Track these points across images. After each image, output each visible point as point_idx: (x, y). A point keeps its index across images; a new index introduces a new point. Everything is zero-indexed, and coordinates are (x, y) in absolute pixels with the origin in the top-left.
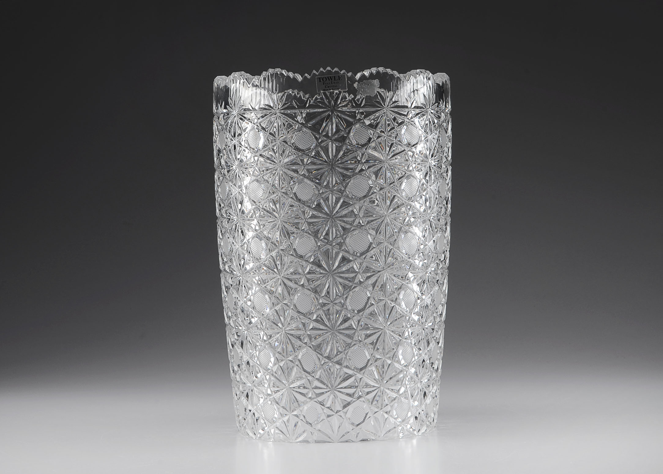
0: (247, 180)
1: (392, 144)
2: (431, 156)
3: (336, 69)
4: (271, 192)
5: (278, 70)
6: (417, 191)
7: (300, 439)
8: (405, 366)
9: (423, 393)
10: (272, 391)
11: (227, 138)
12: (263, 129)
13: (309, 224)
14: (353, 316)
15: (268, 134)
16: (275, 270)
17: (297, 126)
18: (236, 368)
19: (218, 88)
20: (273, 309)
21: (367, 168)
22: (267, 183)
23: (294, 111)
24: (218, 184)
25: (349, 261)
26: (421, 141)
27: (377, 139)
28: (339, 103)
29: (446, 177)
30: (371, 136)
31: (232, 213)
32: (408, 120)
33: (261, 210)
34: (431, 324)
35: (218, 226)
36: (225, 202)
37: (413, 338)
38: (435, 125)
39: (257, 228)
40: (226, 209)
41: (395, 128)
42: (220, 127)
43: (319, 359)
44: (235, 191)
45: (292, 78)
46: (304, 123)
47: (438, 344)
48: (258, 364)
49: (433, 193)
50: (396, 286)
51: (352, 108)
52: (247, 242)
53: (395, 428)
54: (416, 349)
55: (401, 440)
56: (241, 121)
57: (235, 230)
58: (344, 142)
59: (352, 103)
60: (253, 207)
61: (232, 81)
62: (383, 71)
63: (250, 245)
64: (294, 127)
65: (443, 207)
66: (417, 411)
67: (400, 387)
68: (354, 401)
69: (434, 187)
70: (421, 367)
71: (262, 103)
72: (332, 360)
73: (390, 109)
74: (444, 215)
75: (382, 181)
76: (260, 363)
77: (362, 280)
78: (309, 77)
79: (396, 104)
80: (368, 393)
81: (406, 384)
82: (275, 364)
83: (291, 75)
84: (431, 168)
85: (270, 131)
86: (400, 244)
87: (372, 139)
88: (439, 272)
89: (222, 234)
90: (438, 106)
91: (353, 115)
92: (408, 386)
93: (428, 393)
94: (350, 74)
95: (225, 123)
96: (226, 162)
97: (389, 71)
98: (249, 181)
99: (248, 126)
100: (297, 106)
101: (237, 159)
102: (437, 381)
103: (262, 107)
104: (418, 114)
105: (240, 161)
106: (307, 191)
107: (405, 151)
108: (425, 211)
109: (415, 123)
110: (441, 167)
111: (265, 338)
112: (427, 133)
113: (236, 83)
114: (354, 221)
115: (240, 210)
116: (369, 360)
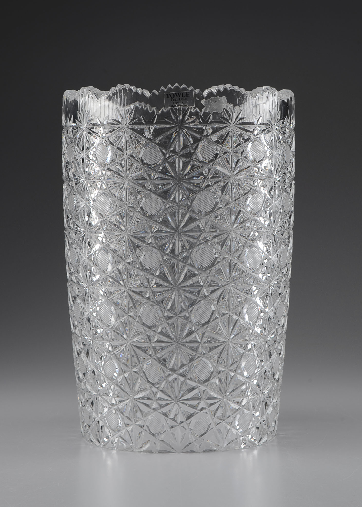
0: (95, 194)
1: (238, 160)
2: (275, 171)
3: (184, 86)
4: (118, 206)
5: (127, 86)
6: (262, 206)
7: (144, 449)
8: (247, 378)
9: (265, 403)
10: (116, 401)
11: (75, 151)
12: (111, 143)
13: (156, 238)
14: (198, 330)
15: (116, 148)
16: (121, 282)
17: (145, 142)
18: (81, 376)
19: (67, 101)
20: (119, 321)
21: (213, 184)
22: (114, 198)
23: (141, 127)
24: (66, 196)
25: (194, 275)
26: (267, 157)
27: (223, 155)
28: (186, 119)
29: (290, 192)
30: (218, 152)
31: (79, 225)
32: (254, 137)
33: (108, 223)
34: (272, 336)
35: (65, 236)
36: (72, 214)
37: (256, 350)
38: (280, 141)
39: (104, 240)
40: (74, 221)
41: (241, 144)
42: (68, 140)
43: (163, 371)
44: (83, 204)
45: (140, 94)
46: (152, 138)
47: (280, 355)
48: (103, 374)
49: (277, 207)
50: (240, 300)
51: (199, 124)
52: (93, 253)
53: (237, 438)
54: (258, 361)
55: (243, 450)
56: (89, 135)
57: (82, 241)
58: (191, 158)
59: (200, 120)
60: (100, 220)
61: (81, 95)
62: (230, 88)
63: (97, 257)
64: (141, 142)
65: (286, 221)
66: (259, 421)
67: (242, 398)
68: (197, 413)
69: (277, 202)
70: (263, 377)
71: (110, 118)
72: (176, 372)
73: (237, 126)
74: (287, 229)
75: (227, 197)
76: (105, 373)
77: (206, 294)
78: (157, 93)
79: (242, 121)
80: (211, 405)
81: (248, 395)
82: (119, 375)
83: (139, 90)
84: (276, 183)
85: (117, 146)
86: (245, 259)
87: (219, 155)
88: (282, 285)
89: (69, 245)
90: (283, 123)
91: (201, 131)
92: (250, 397)
93: (269, 403)
94: (197, 91)
95: (74, 136)
96: (74, 176)
97: (236, 88)
98: (97, 194)
99: (96, 140)
100: (145, 121)
101: (85, 172)
102: (278, 390)
103: (110, 122)
104: (263, 130)
105: (88, 174)
106: (153, 206)
107: (251, 167)
108: (269, 225)
109: (260, 140)
110: (286, 182)
111: (110, 349)
112: (272, 149)
113: (85, 96)
114: (200, 236)
115: (87, 222)
116: (212, 373)
